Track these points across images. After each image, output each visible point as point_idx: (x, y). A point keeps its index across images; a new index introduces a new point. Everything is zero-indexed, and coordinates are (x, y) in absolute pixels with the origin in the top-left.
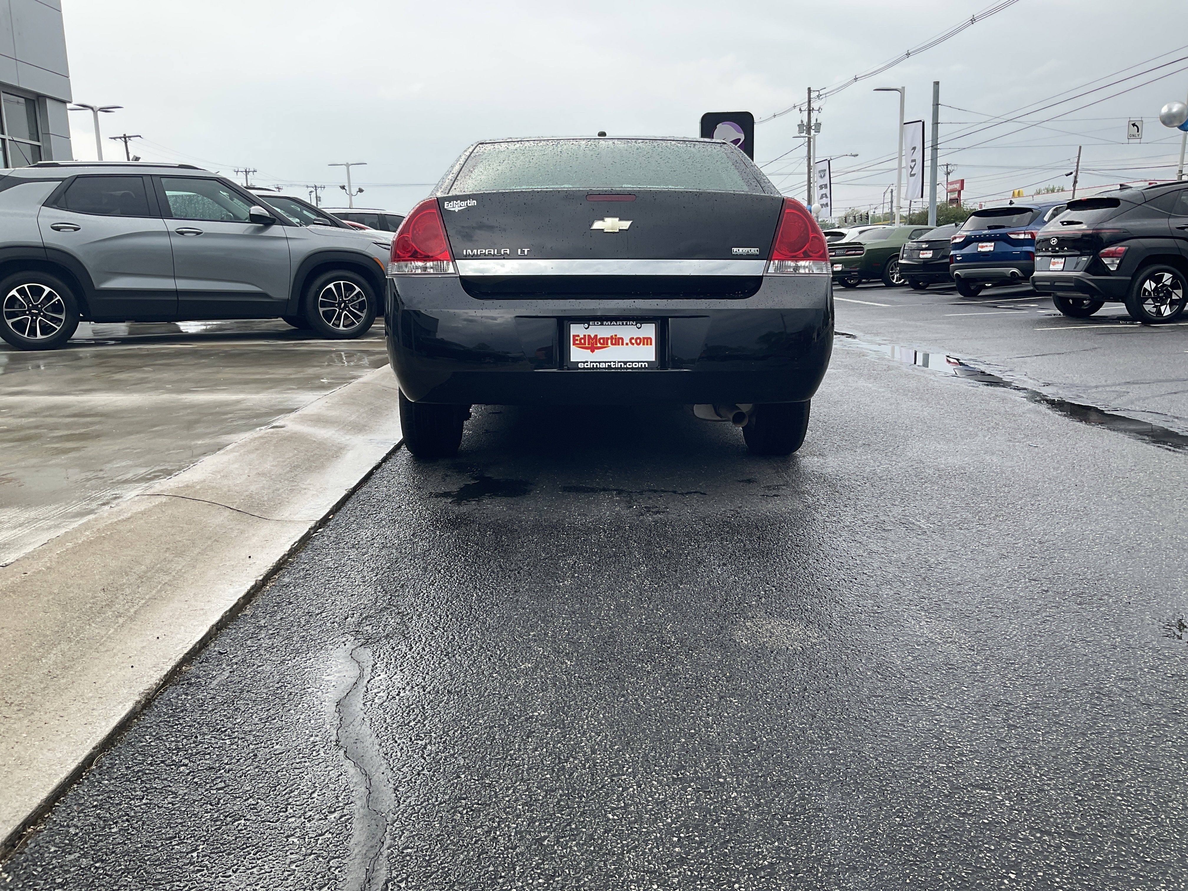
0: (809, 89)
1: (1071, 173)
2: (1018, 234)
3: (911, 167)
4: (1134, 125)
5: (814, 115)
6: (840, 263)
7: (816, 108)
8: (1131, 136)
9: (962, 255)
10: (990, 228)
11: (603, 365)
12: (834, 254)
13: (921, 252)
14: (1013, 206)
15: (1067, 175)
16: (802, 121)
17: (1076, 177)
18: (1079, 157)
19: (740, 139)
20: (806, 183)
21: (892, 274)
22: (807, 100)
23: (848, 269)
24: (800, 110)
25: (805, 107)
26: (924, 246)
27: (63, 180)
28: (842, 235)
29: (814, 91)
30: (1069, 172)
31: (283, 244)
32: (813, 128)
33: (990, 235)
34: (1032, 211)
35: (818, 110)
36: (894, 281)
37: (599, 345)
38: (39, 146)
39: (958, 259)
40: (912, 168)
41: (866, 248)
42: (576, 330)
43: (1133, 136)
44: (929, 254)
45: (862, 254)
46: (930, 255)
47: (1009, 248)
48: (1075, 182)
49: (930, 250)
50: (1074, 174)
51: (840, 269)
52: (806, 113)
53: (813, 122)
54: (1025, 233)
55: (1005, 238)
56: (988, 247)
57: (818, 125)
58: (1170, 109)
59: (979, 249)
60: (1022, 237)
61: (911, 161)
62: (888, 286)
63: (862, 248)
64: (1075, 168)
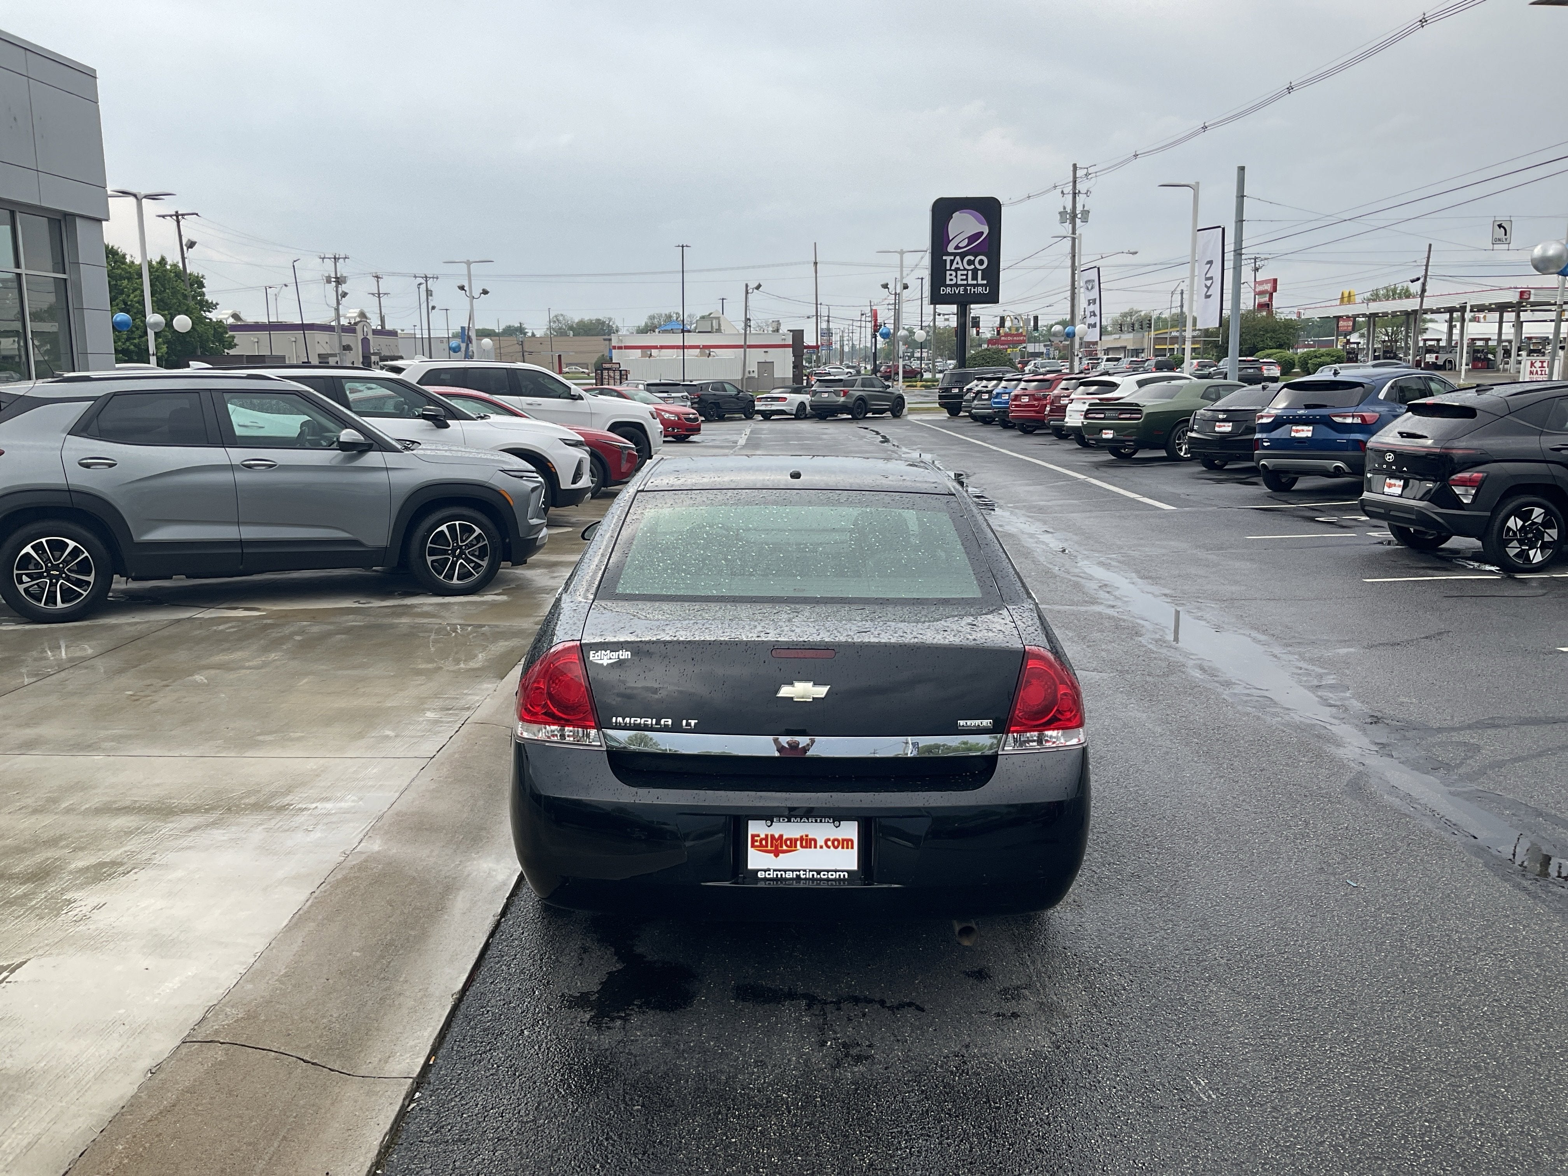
0: (1075, 166)
1: (1418, 279)
2: (1345, 417)
3: (1206, 286)
4: (1500, 226)
5: (1080, 199)
6: (1111, 429)
7: (1083, 191)
8: (1497, 241)
9: (1270, 440)
10: (1307, 407)
11: (789, 875)
12: (1102, 416)
13: (1218, 424)
14: (1338, 378)
15: (1412, 281)
16: (1065, 208)
17: (1424, 284)
18: (1428, 258)
19: (982, 233)
20: (1069, 288)
21: (1179, 444)
22: (1071, 179)
23: (1122, 438)
24: (1062, 192)
25: (1069, 189)
26: (1221, 416)
27: (95, 399)
28: (1114, 386)
29: (1081, 168)
30: (1415, 277)
31: (382, 476)
32: (1079, 216)
33: (1307, 416)
34: (1363, 387)
35: (1086, 193)
36: (1182, 454)
37: (785, 848)
38: (65, 280)
39: (1265, 444)
40: (1208, 288)
41: (1145, 411)
42: (756, 828)
43: (1500, 240)
44: (1227, 428)
45: (1139, 419)
46: (1229, 429)
47: (1333, 435)
48: (1423, 291)
49: (1229, 422)
50: (1422, 280)
51: (1111, 436)
52: (1070, 197)
53: (1079, 209)
54: (1353, 416)
55: (1327, 421)
56: (1305, 432)
57: (1086, 213)
58: (1545, 250)
59: (1293, 434)
60: (1349, 420)
61: (1207, 279)
62: (1173, 459)
63: (1139, 411)
64: (1423, 273)
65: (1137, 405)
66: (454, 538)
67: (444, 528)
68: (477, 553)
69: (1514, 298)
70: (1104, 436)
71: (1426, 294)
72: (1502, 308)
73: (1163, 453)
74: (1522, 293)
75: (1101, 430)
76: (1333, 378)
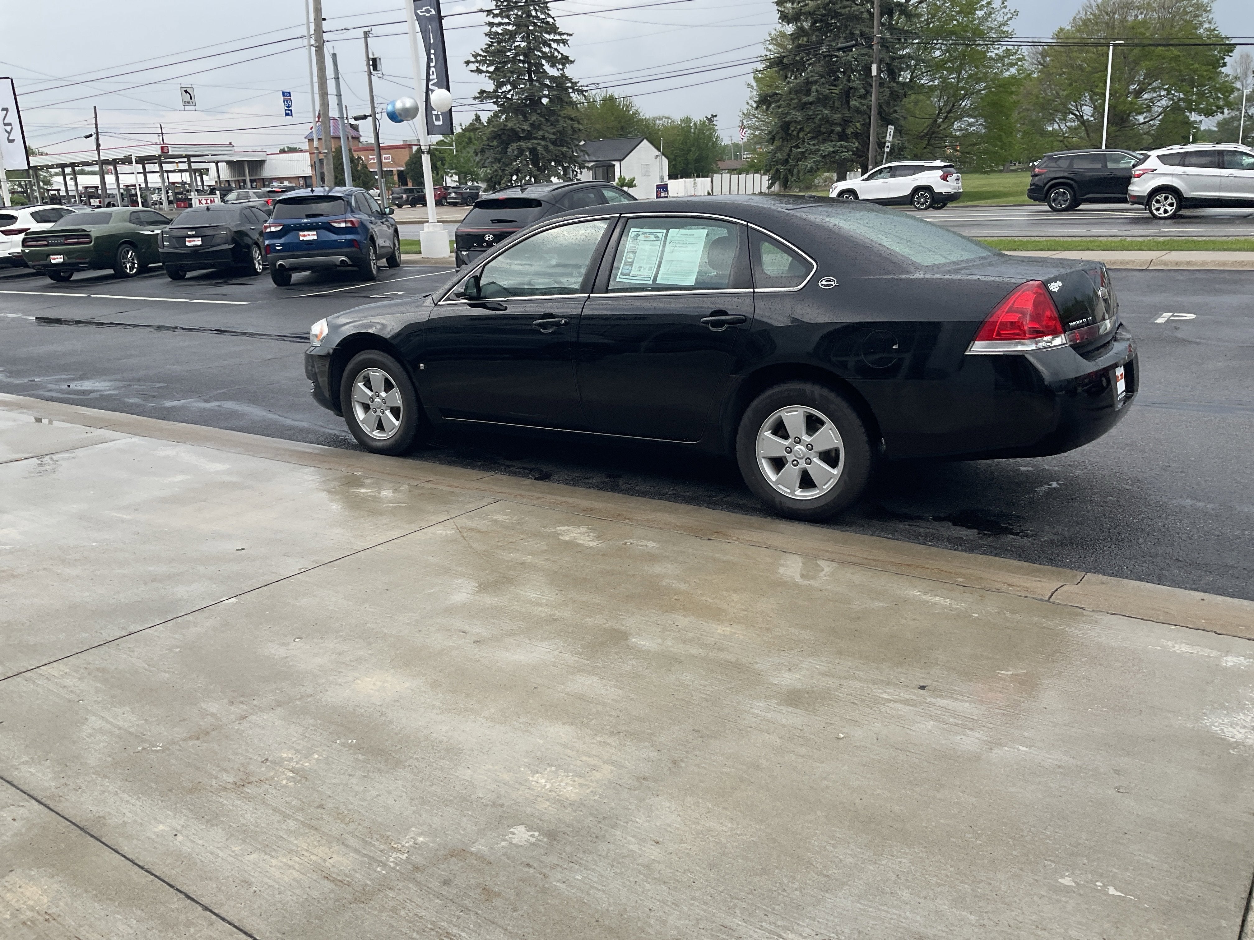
1: (91, 136)
2: (339, 222)
3: (6, 131)
4: (186, 91)
6: (60, 254)
9: (282, 245)
10: (308, 216)
12: (45, 243)
13: (187, 239)
14: (315, 194)
15: (87, 137)
17: (97, 140)
18: (96, 118)
21: (124, 263)
23: (74, 261)
26: (189, 233)
28: (12, 218)
30: (88, 134)
33: (311, 224)
34: (343, 200)
36: (128, 271)
39: (278, 248)
41: (94, 235)
43: (188, 102)
44: (198, 242)
45: (91, 242)
46: (200, 243)
47: (334, 237)
48: (98, 145)
49: (198, 237)
50: (94, 136)
51: (61, 260)
54: (346, 222)
55: (328, 227)
56: (310, 236)
59: (301, 238)
60: (343, 225)
62: (121, 275)
63: (88, 236)
64: (94, 130)
65: (84, 230)
69: (156, 151)
70: (52, 261)
71: (100, 148)
72: (142, 161)
73: (111, 271)
74: (162, 148)
75: (48, 255)
76: (311, 194)
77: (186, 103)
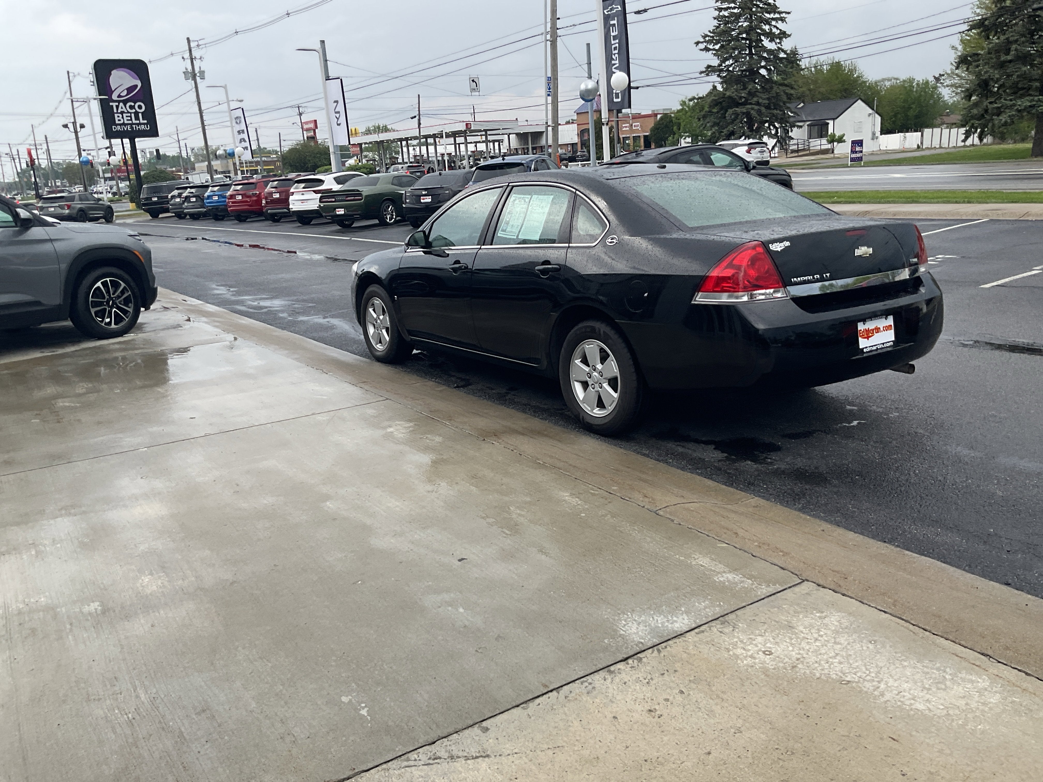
0: (188, 39)
1: (415, 117)
3: (336, 117)
4: (473, 81)
5: (197, 63)
6: (342, 208)
7: (198, 57)
12: (334, 200)
13: (423, 197)
14: (505, 160)
15: (412, 118)
16: (186, 69)
17: (419, 120)
18: (419, 103)
19: (136, 86)
20: (201, 125)
21: (385, 215)
22: (188, 48)
23: (351, 213)
24: (183, 58)
25: (187, 55)
26: (424, 193)
28: (321, 182)
29: (193, 41)
30: (413, 116)
31: (49, 247)
32: (198, 75)
34: (524, 166)
35: (200, 59)
36: (388, 221)
40: (338, 119)
41: (364, 194)
43: (474, 89)
44: (428, 199)
45: (362, 199)
46: (430, 200)
48: (419, 124)
49: (429, 196)
50: (417, 117)
51: (343, 213)
52: (189, 61)
53: (197, 70)
57: (202, 73)
61: (336, 113)
62: (383, 224)
63: (360, 195)
64: (418, 112)
65: (358, 191)
66: (108, 292)
67: (99, 284)
68: (122, 303)
69: (462, 127)
70: (337, 213)
71: (421, 126)
72: (454, 135)
73: (377, 221)
74: (467, 124)
75: (335, 209)
77: (473, 90)
